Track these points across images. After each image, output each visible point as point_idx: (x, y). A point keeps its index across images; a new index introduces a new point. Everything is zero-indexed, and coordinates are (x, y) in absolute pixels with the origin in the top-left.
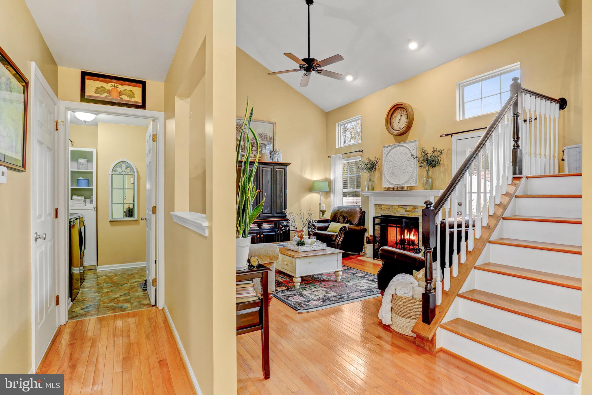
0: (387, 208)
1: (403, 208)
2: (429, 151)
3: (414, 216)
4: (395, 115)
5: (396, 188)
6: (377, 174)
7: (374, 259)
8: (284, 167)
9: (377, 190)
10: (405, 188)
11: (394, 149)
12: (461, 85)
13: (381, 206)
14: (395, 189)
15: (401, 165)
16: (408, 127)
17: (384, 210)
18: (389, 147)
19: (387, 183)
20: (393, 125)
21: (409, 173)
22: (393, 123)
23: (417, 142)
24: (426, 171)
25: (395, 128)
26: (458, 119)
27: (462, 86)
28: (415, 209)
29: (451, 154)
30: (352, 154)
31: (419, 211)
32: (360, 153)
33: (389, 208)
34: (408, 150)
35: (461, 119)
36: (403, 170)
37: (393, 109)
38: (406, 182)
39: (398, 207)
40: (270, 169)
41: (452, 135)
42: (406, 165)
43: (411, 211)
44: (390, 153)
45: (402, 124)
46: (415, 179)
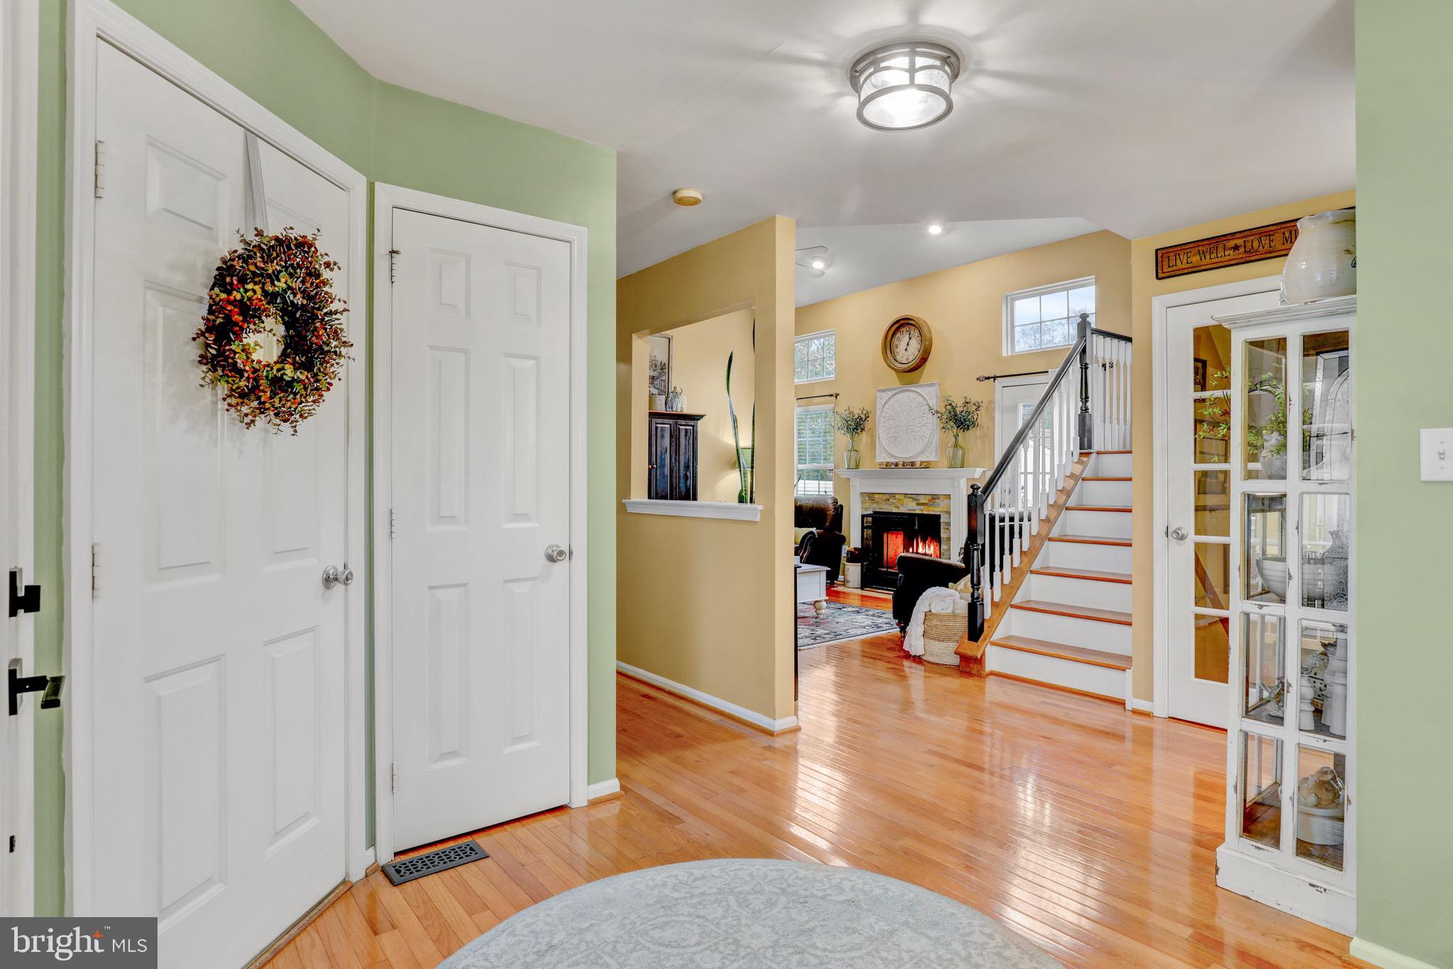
0: (884, 499)
1: (913, 499)
2: (959, 402)
3: (932, 513)
4: (898, 335)
5: (902, 463)
6: (864, 438)
7: (863, 588)
8: (692, 423)
9: (865, 467)
10: (918, 466)
11: (897, 395)
12: (1009, 298)
13: (873, 496)
14: (900, 466)
15: (910, 424)
16: (923, 360)
17: (878, 503)
18: (887, 392)
19: (885, 455)
20: (896, 354)
21: (923, 438)
22: (895, 350)
23: (938, 386)
24: (954, 436)
25: (898, 358)
26: (1004, 354)
27: (1010, 300)
28: (934, 500)
29: (994, 410)
30: (815, 400)
31: (941, 504)
32: (833, 398)
33: (888, 500)
34: (922, 399)
35: (1009, 354)
36: (914, 433)
37: (896, 326)
38: (918, 455)
39: (905, 497)
40: (668, 426)
41: (995, 378)
42: (919, 425)
43: (926, 504)
44: (891, 403)
45: (912, 354)
46: (934, 448)
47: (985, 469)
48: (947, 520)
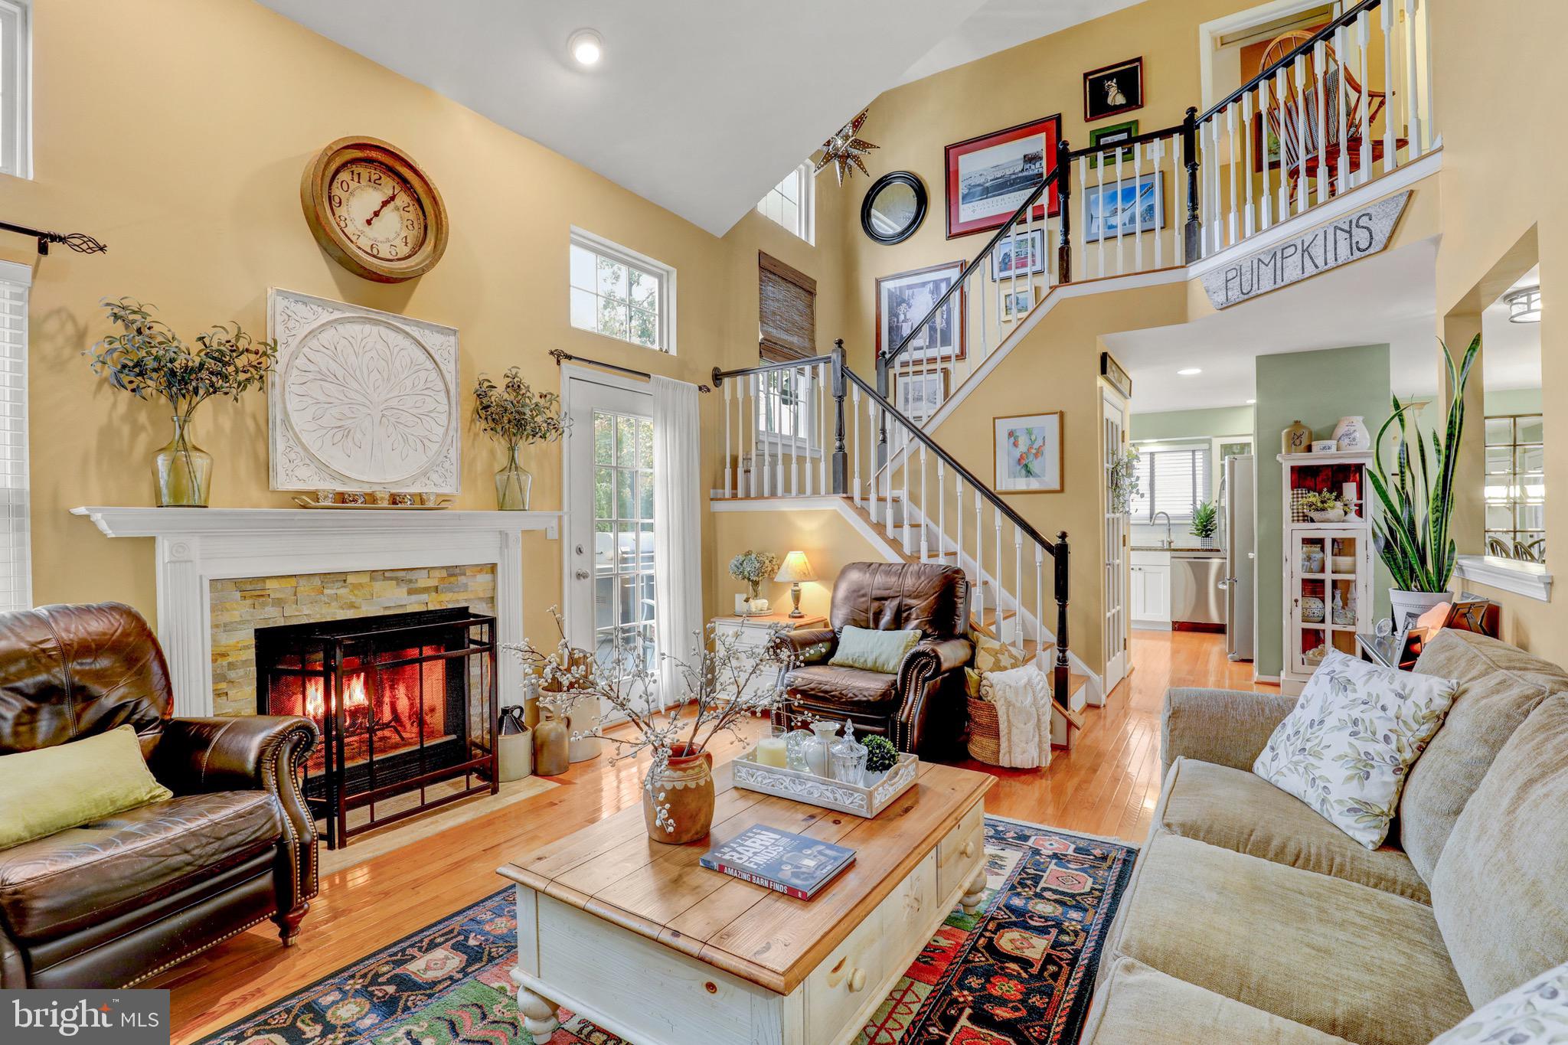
0: (307, 589)
1: (397, 582)
3: (450, 606)
4: (345, 176)
5: (386, 496)
9: (222, 501)
10: (430, 504)
11: (348, 326)
13: (259, 586)
15: (394, 403)
16: (425, 268)
18: (315, 307)
19: (303, 472)
20: (343, 220)
21: (426, 442)
22: (337, 209)
23: (456, 336)
24: (510, 447)
26: (571, 323)
28: (452, 579)
31: (469, 584)
33: (322, 591)
34: (421, 356)
36: (401, 426)
37: (358, 154)
38: (414, 479)
39: (372, 579)
42: (413, 411)
43: (436, 589)
44: (327, 336)
45: (388, 240)
46: (454, 468)
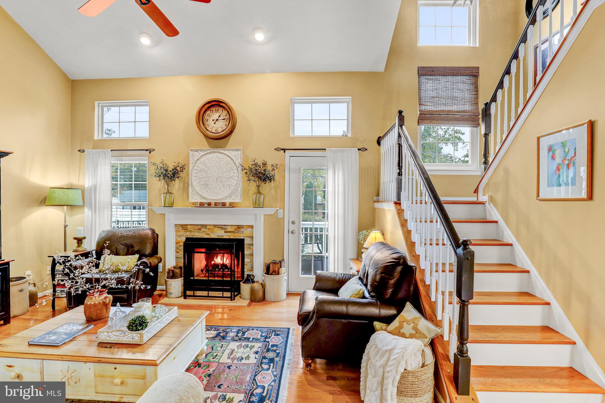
0: (197, 228)
1: (221, 229)
2: (260, 163)
3: (238, 238)
4: (208, 112)
5: (214, 203)
6: (177, 184)
7: (185, 298)
9: (178, 205)
10: (228, 206)
11: (208, 155)
13: (186, 226)
14: (212, 205)
15: (219, 176)
16: (231, 132)
17: (191, 231)
18: (199, 152)
19: (196, 197)
20: (206, 125)
21: (230, 186)
22: (205, 122)
23: (241, 151)
24: (257, 186)
25: (209, 129)
27: (293, 102)
28: (239, 229)
29: (284, 170)
30: (129, 152)
31: (245, 231)
32: (148, 152)
34: (229, 159)
35: (292, 136)
36: (222, 182)
37: (209, 105)
38: (226, 198)
39: (214, 227)
42: (226, 177)
43: (233, 232)
44: (203, 159)
45: (221, 127)
46: (240, 194)
47: (278, 209)
48: (250, 242)
